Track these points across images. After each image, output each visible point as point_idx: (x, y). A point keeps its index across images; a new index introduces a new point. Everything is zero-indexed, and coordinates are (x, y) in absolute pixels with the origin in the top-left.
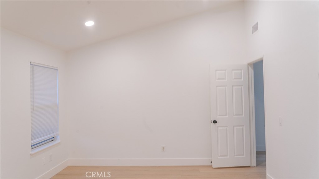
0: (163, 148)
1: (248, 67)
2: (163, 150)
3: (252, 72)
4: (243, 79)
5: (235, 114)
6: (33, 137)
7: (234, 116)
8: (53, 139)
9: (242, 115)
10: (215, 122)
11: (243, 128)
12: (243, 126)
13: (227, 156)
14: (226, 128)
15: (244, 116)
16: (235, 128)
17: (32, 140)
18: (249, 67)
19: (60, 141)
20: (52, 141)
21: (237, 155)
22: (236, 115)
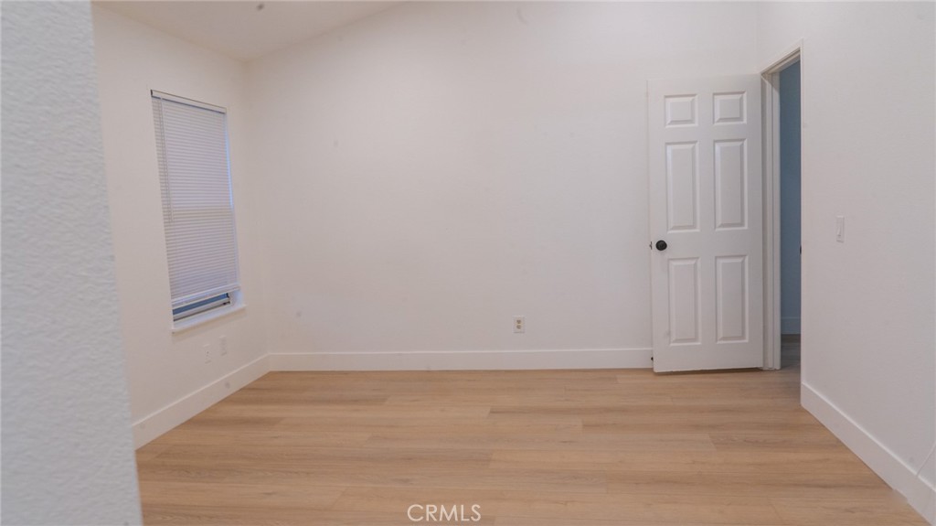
0: (519, 322)
1: (763, 84)
2: (519, 327)
3: (774, 97)
4: (745, 121)
5: (719, 223)
6: (175, 288)
7: (717, 230)
8: (225, 299)
9: (742, 224)
10: (661, 246)
11: (743, 262)
12: (744, 256)
13: (695, 340)
14: (693, 262)
15: (746, 227)
16: (721, 261)
17: (173, 296)
18: (767, 82)
19: (244, 305)
20: (225, 304)
21: (724, 338)
22: (723, 226)
